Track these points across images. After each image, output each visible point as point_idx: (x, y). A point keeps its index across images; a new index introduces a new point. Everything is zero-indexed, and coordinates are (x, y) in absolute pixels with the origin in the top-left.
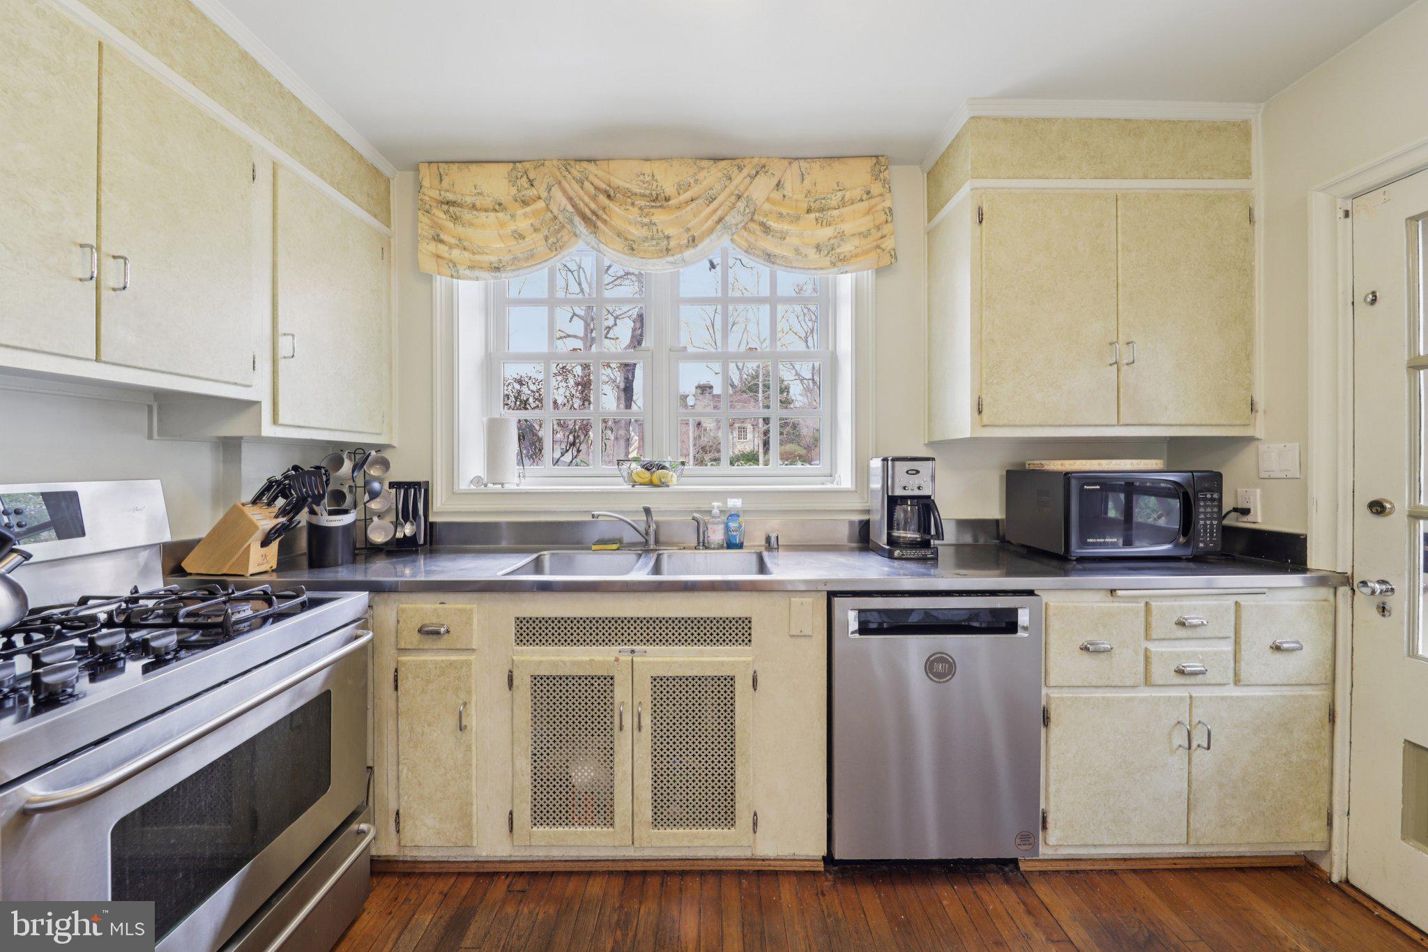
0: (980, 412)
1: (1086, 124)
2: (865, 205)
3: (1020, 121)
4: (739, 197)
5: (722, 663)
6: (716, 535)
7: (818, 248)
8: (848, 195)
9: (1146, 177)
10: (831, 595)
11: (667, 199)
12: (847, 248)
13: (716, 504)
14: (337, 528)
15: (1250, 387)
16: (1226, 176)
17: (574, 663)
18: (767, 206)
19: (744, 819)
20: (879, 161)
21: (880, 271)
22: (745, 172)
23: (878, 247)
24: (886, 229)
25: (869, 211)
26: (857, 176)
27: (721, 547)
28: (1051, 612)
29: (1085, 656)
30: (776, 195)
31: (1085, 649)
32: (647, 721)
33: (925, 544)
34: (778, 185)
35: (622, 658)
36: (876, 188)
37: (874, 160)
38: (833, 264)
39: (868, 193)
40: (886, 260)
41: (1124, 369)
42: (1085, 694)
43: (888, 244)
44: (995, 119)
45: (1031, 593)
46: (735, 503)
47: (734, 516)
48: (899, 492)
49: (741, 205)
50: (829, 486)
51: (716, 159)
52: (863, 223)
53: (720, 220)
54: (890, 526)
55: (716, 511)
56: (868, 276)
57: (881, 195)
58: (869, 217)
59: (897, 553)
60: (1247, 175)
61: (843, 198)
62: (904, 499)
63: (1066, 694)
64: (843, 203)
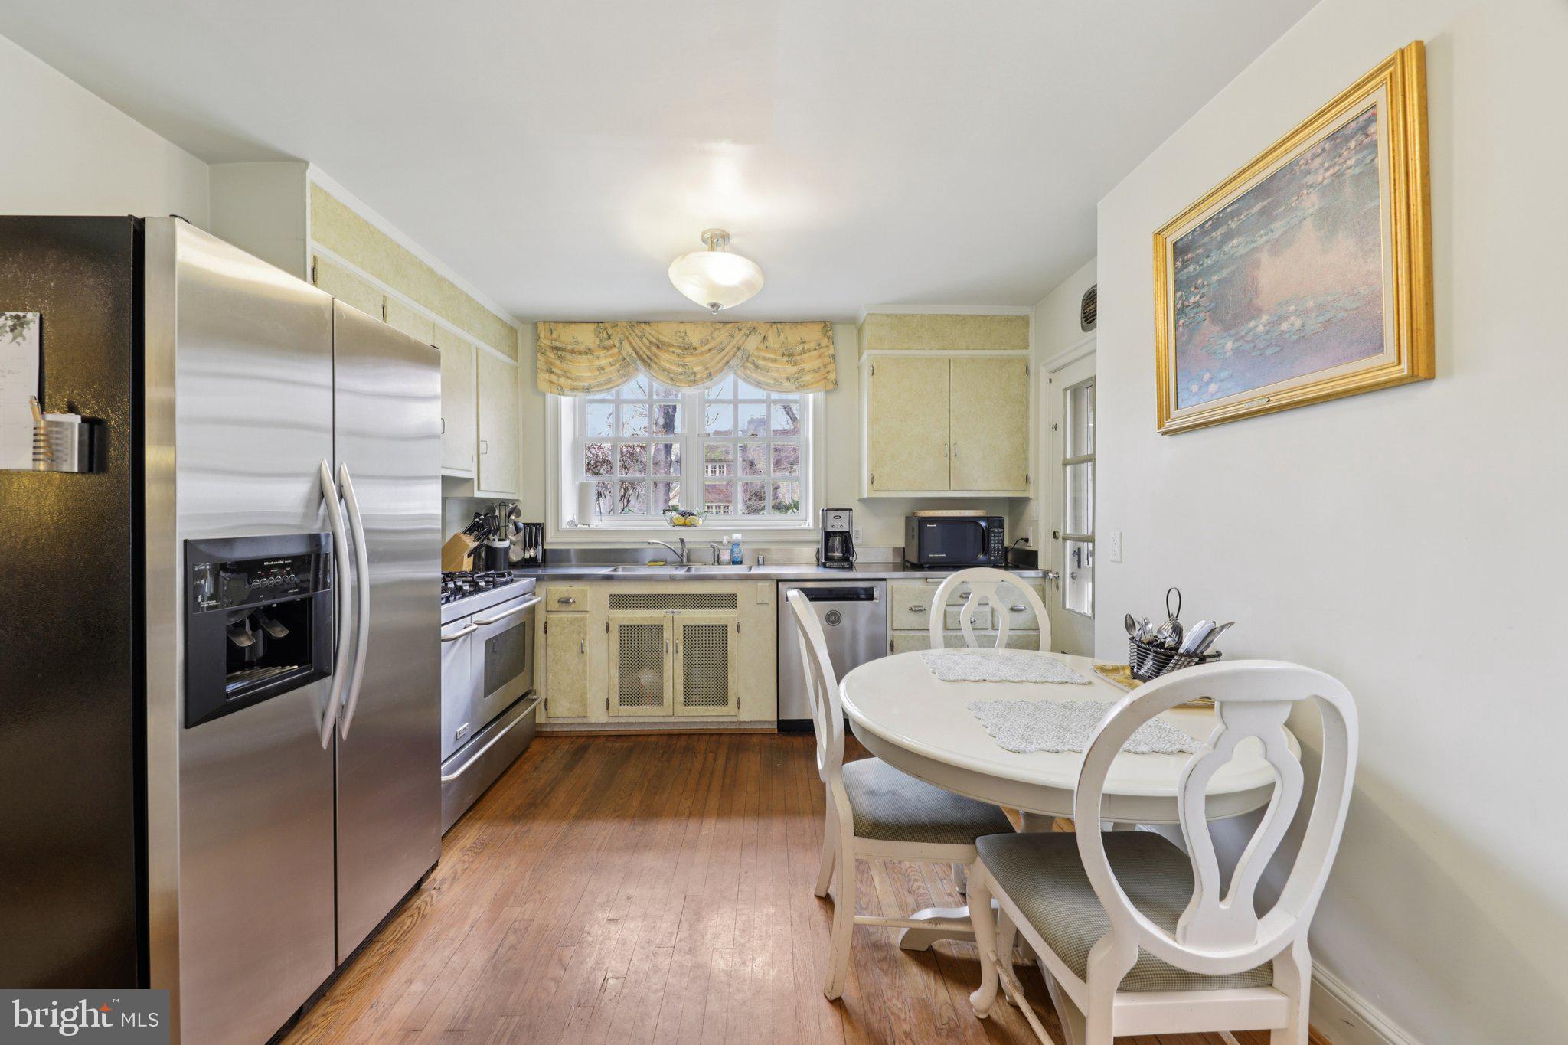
0: (872, 483)
1: (934, 318)
2: (815, 353)
3: (896, 316)
4: (739, 348)
5: (721, 618)
6: (725, 556)
7: (788, 379)
8: (806, 346)
9: (968, 349)
10: (778, 581)
11: (695, 349)
12: (807, 378)
13: (725, 537)
14: (501, 549)
15: (1026, 468)
16: (1014, 347)
17: (641, 618)
18: (756, 353)
19: (732, 701)
20: (827, 325)
21: (827, 392)
22: (743, 332)
23: (825, 378)
24: (831, 367)
25: (820, 356)
26: (813, 334)
27: (729, 563)
28: (894, 590)
29: (912, 614)
30: (762, 346)
31: (911, 609)
32: (681, 649)
33: (846, 559)
34: (764, 338)
35: (667, 616)
36: (824, 342)
37: (823, 324)
38: (798, 389)
39: (819, 345)
40: (830, 386)
41: (953, 458)
42: (912, 633)
43: (832, 376)
44: (881, 315)
45: (884, 580)
46: (737, 537)
47: (737, 544)
48: (830, 529)
49: (739, 354)
50: (803, 527)
51: (725, 323)
52: (816, 364)
53: (727, 363)
54: (826, 552)
55: (725, 542)
56: (821, 395)
57: (827, 346)
58: (820, 360)
59: (828, 564)
60: (1026, 347)
61: (803, 348)
62: (835, 533)
63: (903, 633)
64: (803, 352)
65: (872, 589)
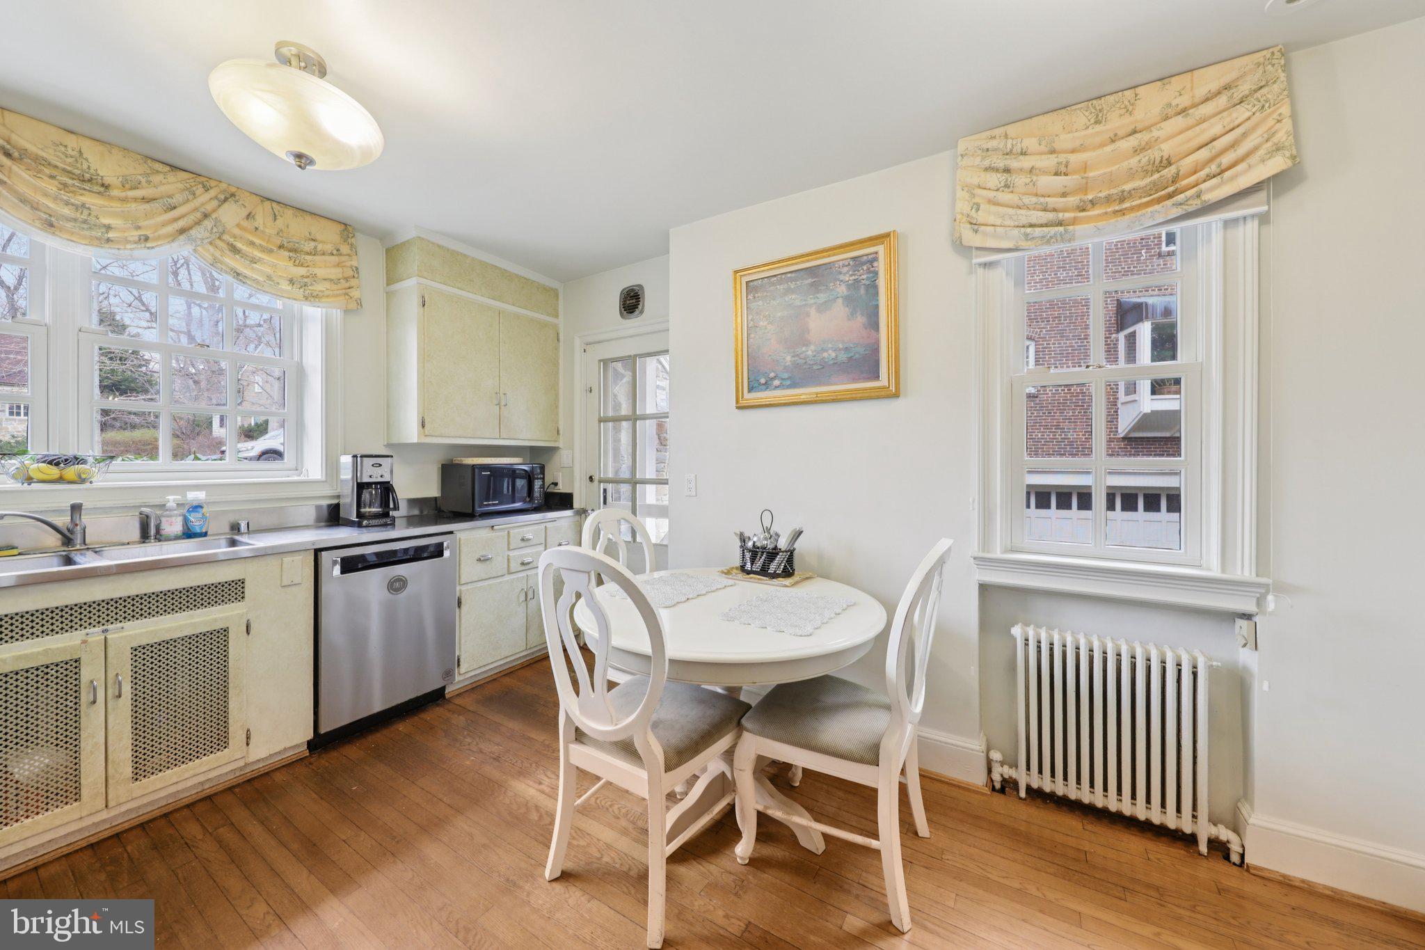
0: (423, 427)
1: (484, 265)
2: (334, 259)
3: (448, 250)
4: (206, 216)
5: (216, 620)
6: (173, 526)
7: (291, 281)
8: (320, 247)
9: (513, 305)
10: (317, 552)
11: (106, 187)
12: (319, 287)
13: (171, 498)
15: (557, 422)
16: (548, 314)
18: (237, 231)
19: (236, 738)
20: (347, 228)
21: (347, 311)
22: (212, 193)
23: (347, 294)
24: (353, 282)
25: (338, 265)
26: (329, 235)
27: (177, 538)
28: (462, 542)
29: (479, 564)
30: (245, 224)
31: (479, 560)
32: (127, 689)
33: (386, 515)
34: (249, 216)
35: (90, 639)
36: (345, 249)
37: (343, 227)
38: (306, 298)
39: (338, 250)
40: (353, 305)
41: (502, 407)
42: (480, 584)
43: (355, 293)
44: (433, 243)
45: (451, 533)
46: (200, 496)
47: (196, 508)
48: (366, 479)
49: (208, 223)
50: (296, 478)
51: (174, 168)
52: (334, 273)
53: (182, 231)
54: (359, 506)
55: (171, 504)
56: (337, 314)
57: (349, 255)
58: (339, 270)
59: (365, 523)
60: (557, 316)
61: (315, 248)
62: (369, 485)
63: (469, 586)
64: (314, 253)
65: (441, 544)
